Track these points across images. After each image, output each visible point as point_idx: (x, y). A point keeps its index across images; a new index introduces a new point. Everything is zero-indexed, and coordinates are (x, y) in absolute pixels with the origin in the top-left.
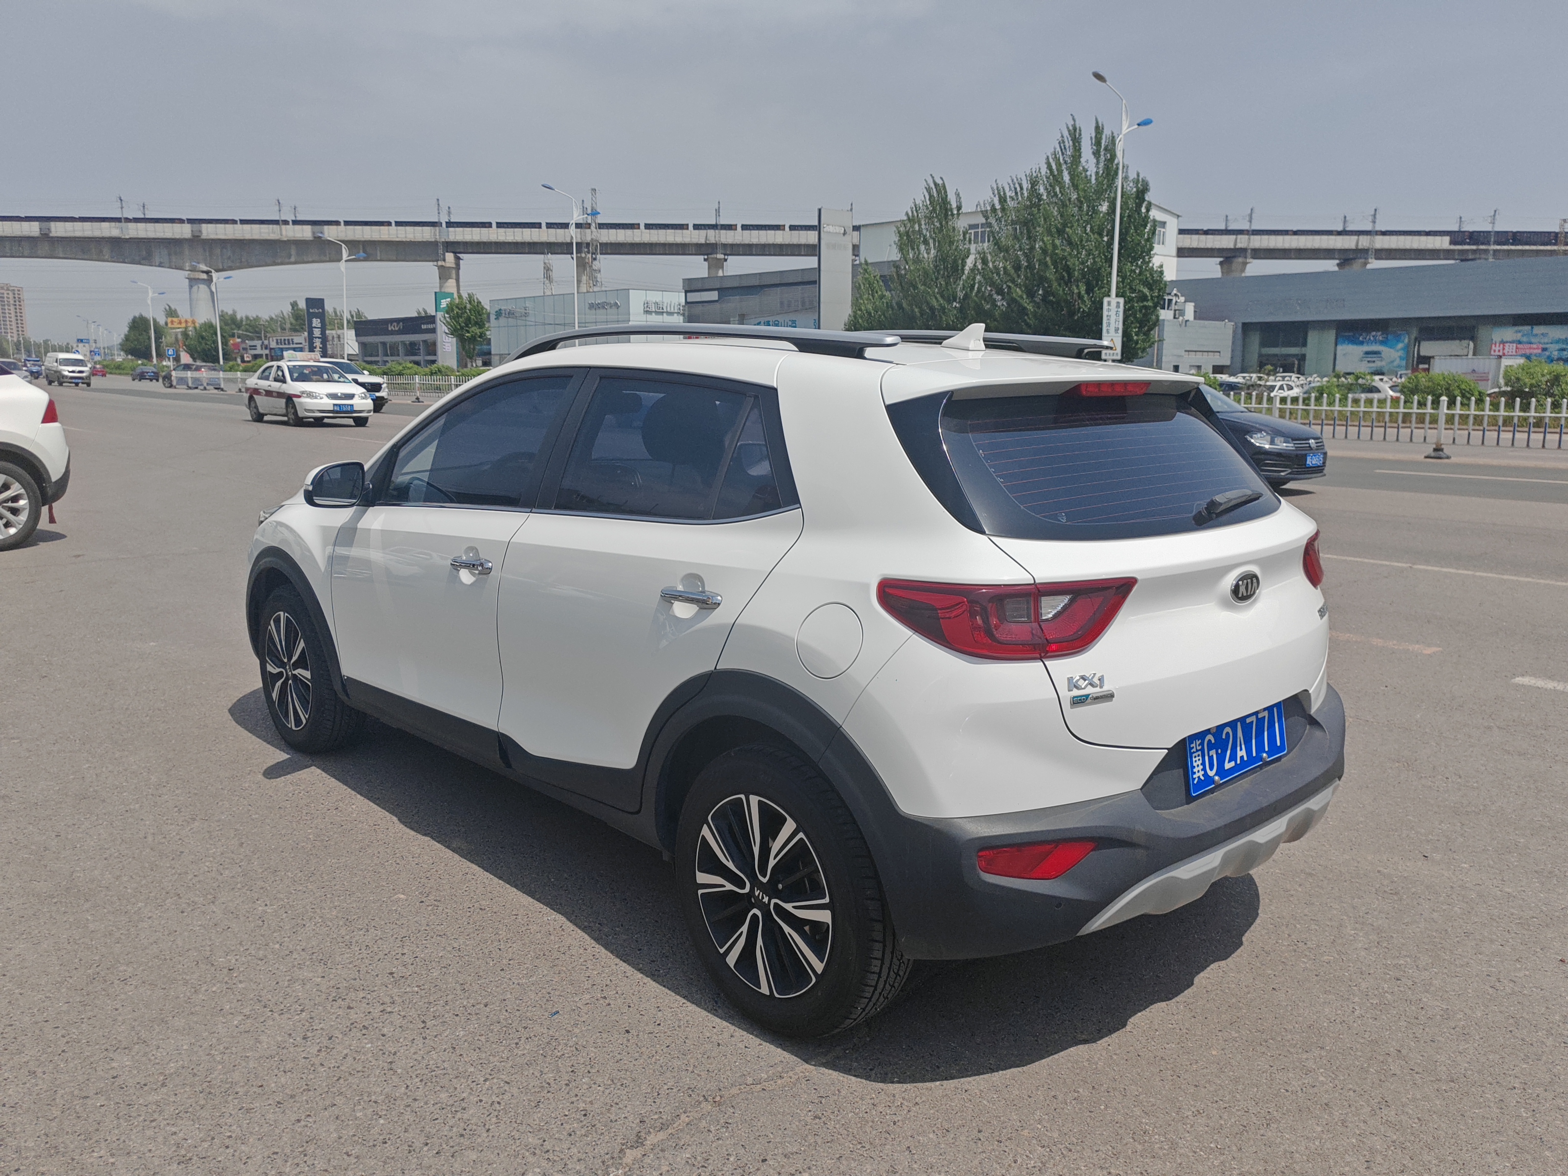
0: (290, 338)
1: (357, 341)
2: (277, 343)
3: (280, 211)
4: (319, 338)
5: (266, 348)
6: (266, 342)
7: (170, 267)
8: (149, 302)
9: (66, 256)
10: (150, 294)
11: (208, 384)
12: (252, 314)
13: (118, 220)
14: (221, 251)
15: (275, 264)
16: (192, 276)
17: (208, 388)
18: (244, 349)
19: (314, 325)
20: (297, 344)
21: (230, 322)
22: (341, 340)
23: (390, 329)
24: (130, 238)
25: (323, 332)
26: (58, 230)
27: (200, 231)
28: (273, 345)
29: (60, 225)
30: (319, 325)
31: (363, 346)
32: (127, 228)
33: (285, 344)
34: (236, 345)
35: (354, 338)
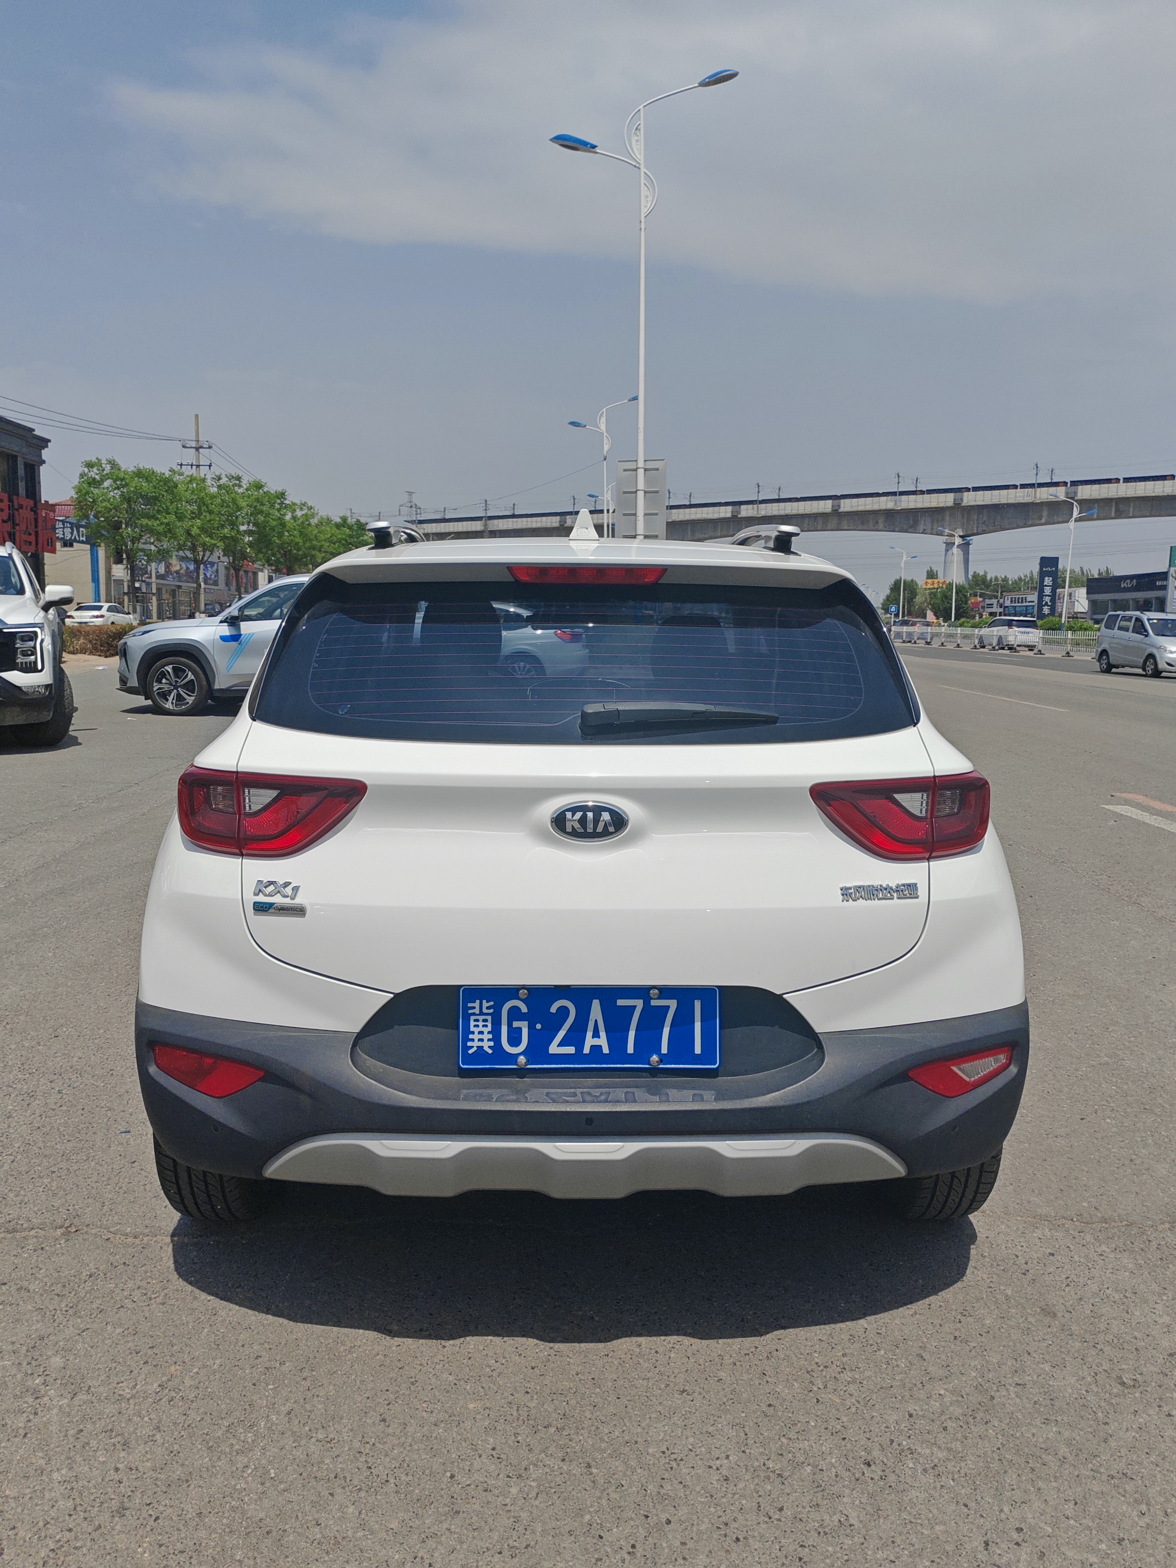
0: (1024, 596)
1: (1087, 599)
2: (1011, 602)
3: (1037, 474)
4: (1049, 596)
5: (1001, 607)
6: (1001, 601)
7: (931, 534)
8: (902, 565)
9: (851, 528)
10: (904, 559)
11: (918, 639)
12: (1001, 575)
13: (894, 494)
14: (978, 516)
15: (1026, 526)
16: (949, 541)
17: (918, 642)
18: (983, 607)
19: (1045, 583)
20: (1029, 602)
21: (980, 583)
22: (1073, 598)
23: (1122, 586)
24: (902, 509)
25: (1054, 591)
26: (847, 506)
27: (962, 500)
28: (1008, 603)
29: (848, 501)
30: (1051, 584)
31: (1093, 604)
32: (900, 501)
33: (1018, 602)
34: (977, 604)
35: (1085, 596)
